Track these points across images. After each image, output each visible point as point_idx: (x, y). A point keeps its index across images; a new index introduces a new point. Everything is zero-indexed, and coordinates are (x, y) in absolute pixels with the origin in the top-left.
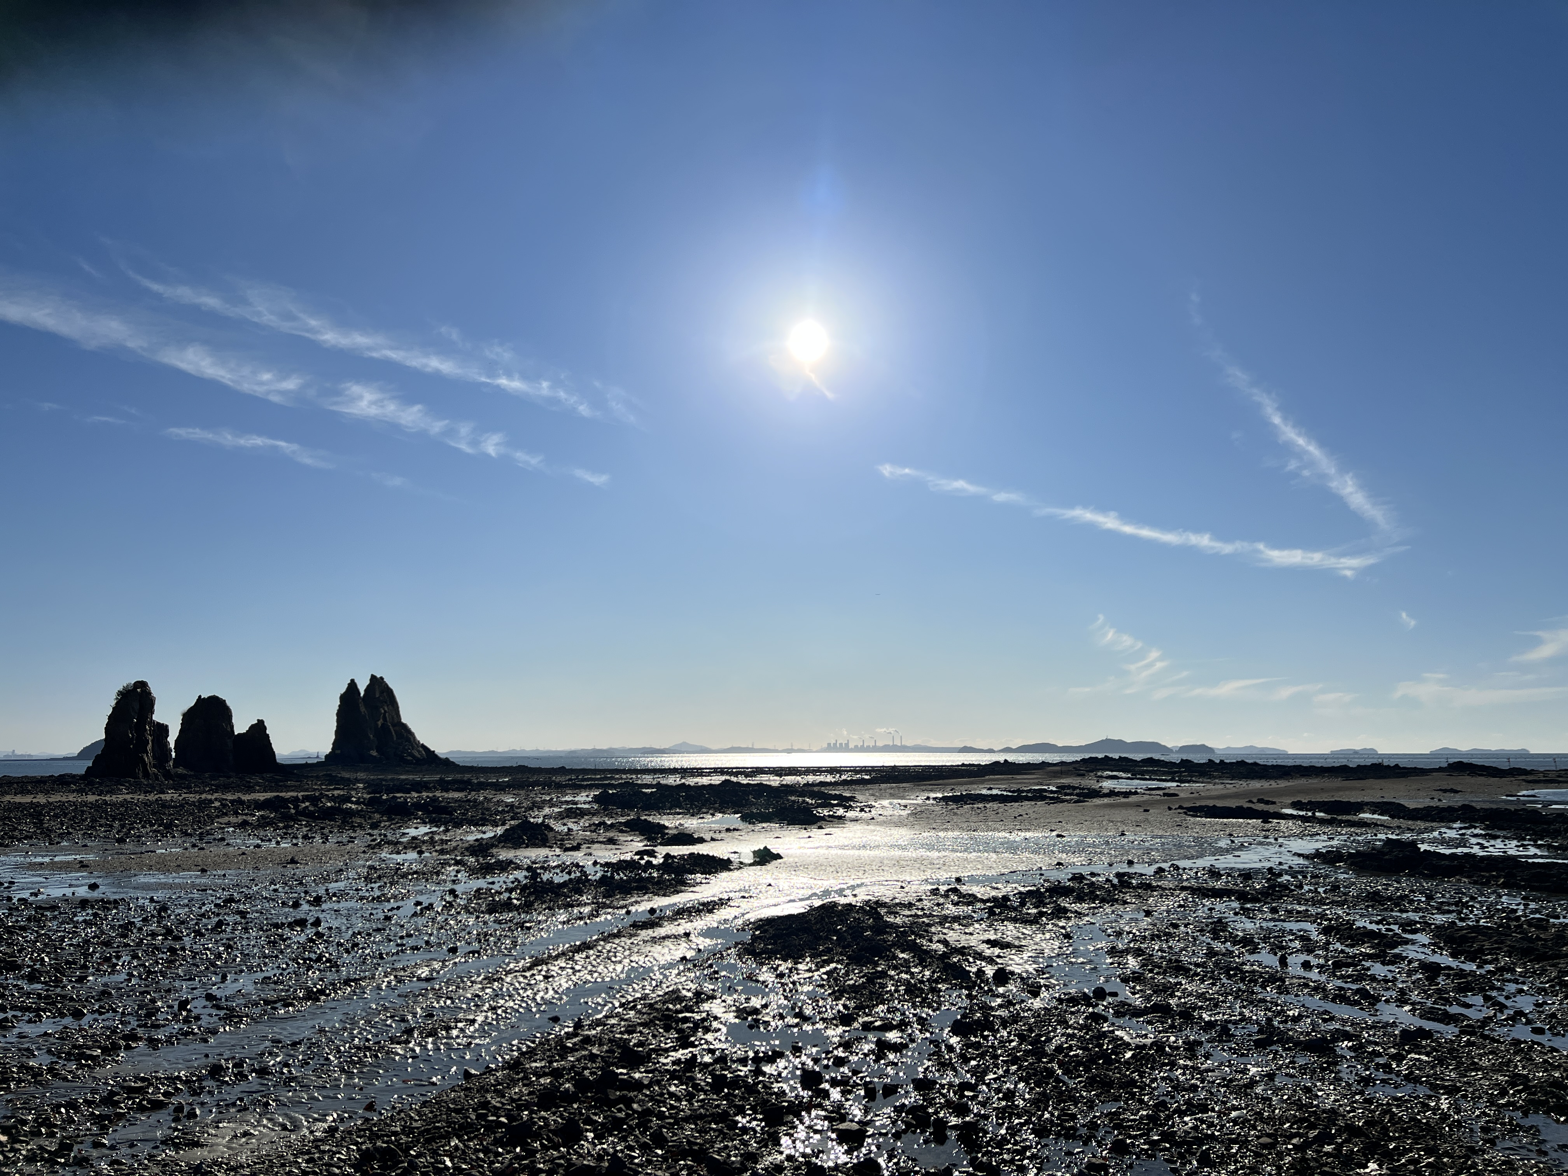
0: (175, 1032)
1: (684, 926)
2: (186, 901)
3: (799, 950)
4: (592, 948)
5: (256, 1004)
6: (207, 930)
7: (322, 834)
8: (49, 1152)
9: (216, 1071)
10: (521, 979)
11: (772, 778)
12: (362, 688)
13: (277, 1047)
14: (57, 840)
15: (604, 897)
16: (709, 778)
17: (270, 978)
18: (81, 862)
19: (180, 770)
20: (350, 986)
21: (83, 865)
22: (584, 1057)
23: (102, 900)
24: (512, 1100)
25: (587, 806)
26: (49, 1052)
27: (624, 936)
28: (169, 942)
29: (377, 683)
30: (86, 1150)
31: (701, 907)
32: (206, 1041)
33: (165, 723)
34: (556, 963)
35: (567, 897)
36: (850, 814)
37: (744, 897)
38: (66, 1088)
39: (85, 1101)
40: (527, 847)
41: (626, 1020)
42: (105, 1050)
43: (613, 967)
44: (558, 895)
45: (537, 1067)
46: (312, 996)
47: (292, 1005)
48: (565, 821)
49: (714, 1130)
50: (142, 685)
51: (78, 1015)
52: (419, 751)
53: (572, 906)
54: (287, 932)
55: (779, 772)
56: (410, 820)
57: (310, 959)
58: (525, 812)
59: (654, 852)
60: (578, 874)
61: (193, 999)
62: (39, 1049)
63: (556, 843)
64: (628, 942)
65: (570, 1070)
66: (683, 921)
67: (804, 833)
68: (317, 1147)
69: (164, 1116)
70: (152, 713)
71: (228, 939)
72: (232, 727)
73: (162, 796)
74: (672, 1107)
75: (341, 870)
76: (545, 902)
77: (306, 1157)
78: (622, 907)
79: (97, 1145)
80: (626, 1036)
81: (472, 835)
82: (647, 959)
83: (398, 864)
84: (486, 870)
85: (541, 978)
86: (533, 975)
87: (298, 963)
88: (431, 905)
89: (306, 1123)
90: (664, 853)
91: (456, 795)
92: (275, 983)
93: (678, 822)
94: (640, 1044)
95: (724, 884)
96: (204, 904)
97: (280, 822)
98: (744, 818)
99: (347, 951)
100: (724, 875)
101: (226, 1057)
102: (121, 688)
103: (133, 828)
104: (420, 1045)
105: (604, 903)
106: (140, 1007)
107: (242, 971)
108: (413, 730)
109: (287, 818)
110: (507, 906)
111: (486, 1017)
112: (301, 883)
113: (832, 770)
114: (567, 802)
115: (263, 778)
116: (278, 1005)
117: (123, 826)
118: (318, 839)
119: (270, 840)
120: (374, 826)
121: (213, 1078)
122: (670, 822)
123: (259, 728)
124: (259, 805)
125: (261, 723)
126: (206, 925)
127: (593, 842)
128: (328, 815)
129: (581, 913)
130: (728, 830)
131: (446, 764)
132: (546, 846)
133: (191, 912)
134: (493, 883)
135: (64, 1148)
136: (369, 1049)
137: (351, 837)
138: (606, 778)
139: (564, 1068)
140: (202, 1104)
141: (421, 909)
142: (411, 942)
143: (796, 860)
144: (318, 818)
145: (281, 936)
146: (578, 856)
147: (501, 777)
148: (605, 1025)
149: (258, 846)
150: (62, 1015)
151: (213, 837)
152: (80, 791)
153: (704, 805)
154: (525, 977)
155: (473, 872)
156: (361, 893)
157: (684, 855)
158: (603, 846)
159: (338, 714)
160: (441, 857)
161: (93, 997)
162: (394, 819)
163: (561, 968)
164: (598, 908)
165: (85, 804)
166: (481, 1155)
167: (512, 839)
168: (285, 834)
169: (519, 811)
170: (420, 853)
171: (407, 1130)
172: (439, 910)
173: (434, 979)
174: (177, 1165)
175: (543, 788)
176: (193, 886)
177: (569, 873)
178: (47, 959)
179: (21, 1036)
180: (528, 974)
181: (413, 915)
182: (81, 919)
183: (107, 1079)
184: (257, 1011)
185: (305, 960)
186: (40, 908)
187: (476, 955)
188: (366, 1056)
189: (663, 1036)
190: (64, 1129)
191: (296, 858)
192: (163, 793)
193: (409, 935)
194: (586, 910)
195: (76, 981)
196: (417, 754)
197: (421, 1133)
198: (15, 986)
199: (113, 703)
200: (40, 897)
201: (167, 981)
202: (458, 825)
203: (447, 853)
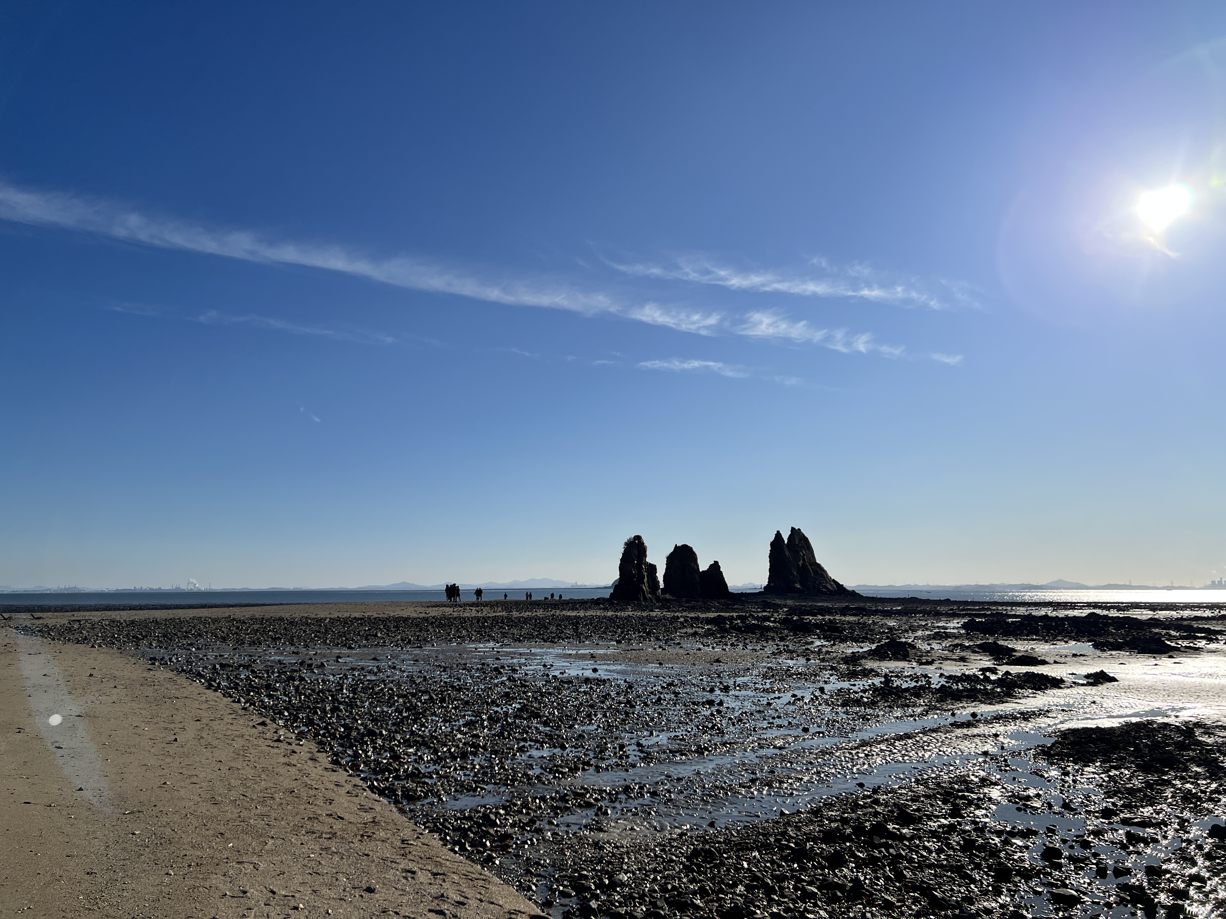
0: (612, 763)
1: (998, 728)
2: (645, 683)
3: (1091, 756)
4: (911, 739)
5: (665, 752)
6: (652, 702)
7: (744, 643)
8: (523, 823)
9: (627, 789)
10: (848, 755)
11: (1145, 612)
12: (785, 538)
13: (668, 780)
14: (584, 640)
15: (937, 701)
16: (1081, 611)
17: (678, 736)
18: (592, 654)
19: (668, 596)
20: (726, 747)
21: (593, 656)
22: (870, 813)
23: (597, 679)
24: (805, 834)
25: (955, 631)
26: (541, 767)
27: (941, 732)
28: (628, 709)
29: (796, 533)
30: (544, 825)
31: (1019, 715)
32: (627, 771)
33: (654, 564)
34: (879, 746)
35: (906, 699)
36: (1213, 646)
37: (1063, 710)
38: (543, 789)
39: (551, 797)
40: (890, 660)
41: (913, 792)
42: (570, 770)
43: (923, 753)
44: (900, 697)
45: (832, 815)
46: (700, 751)
47: (685, 755)
48: (931, 642)
49: (948, 877)
50: (638, 538)
51: (563, 748)
52: (831, 585)
53: (908, 706)
54: (700, 708)
55: (1153, 607)
56: (809, 636)
57: (707, 727)
58: (901, 633)
59: (996, 669)
60: (924, 683)
61: (629, 745)
62: (536, 765)
63: (914, 659)
64: (943, 736)
65: (856, 820)
66: (998, 725)
67: (1153, 661)
68: (670, 843)
69: (591, 812)
70: (646, 557)
71: (662, 710)
72: (698, 566)
73: (651, 613)
74: (922, 856)
75: (748, 669)
76: (888, 701)
77: (662, 848)
78: (949, 710)
79: (551, 823)
80: (910, 803)
81: (850, 649)
82: (953, 750)
83: (790, 667)
84: (852, 675)
85: (863, 755)
86: (858, 752)
87: (699, 729)
88: (803, 697)
89: (669, 828)
90: (1005, 671)
91: (852, 619)
92: (680, 740)
93: (1030, 647)
94: (918, 810)
95: (1050, 699)
96: (655, 686)
97: (718, 633)
98: (1096, 646)
99: (734, 725)
100: (1056, 691)
101: (636, 782)
102: (626, 540)
103: (628, 634)
104: (758, 790)
105: (935, 706)
106: (598, 747)
107: (663, 730)
108: (825, 569)
109: (724, 631)
110: (858, 702)
111: (812, 778)
112: (719, 676)
113: (1212, 607)
114: (939, 627)
115: (719, 603)
116: (677, 754)
117: (622, 633)
118: (741, 646)
119: (708, 646)
120: (782, 639)
121: (625, 793)
122: (1021, 646)
123: (715, 566)
124: (709, 621)
125: (716, 563)
126: (652, 699)
127: (947, 659)
128: (751, 629)
129: (914, 712)
130: (1074, 655)
131: (853, 595)
132: (906, 660)
133: (646, 690)
134: (854, 685)
135: (532, 821)
136: (722, 788)
137: (763, 646)
138: (983, 609)
139: (852, 818)
140: (614, 808)
141: (795, 700)
142: (777, 722)
143: (1132, 683)
144: (744, 632)
145: (694, 710)
146: (930, 670)
147: (895, 606)
148: (896, 793)
149: (700, 649)
150: (555, 747)
151: (673, 642)
152: (605, 609)
153: (1060, 633)
154: (851, 753)
155: (842, 677)
156: (757, 686)
157: (1020, 673)
158: (954, 662)
159: (770, 557)
160: (822, 664)
161: (574, 738)
162: (798, 635)
163: (881, 750)
164: (930, 708)
165: (605, 617)
166: (768, 865)
167: (879, 654)
168: (720, 642)
169: (896, 632)
170: (808, 660)
171: (727, 842)
172: (807, 702)
173: (785, 748)
174: (587, 840)
175: (924, 616)
176: (652, 673)
177: (917, 682)
178: (556, 713)
179: (530, 757)
180: (854, 752)
181: (787, 704)
182: (582, 690)
183: (566, 786)
184: (663, 756)
185: (703, 727)
186: (562, 681)
187: (821, 735)
188: (720, 793)
189: (939, 807)
190: (536, 811)
191: (721, 659)
192: (652, 611)
193: (779, 717)
194: (919, 710)
195: (568, 728)
196: (829, 587)
197: (735, 845)
198: (536, 728)
199: (623, 550)
200: (565, 675)
201: (618, 732)
202: (843, 640)
203: (827, 661)
